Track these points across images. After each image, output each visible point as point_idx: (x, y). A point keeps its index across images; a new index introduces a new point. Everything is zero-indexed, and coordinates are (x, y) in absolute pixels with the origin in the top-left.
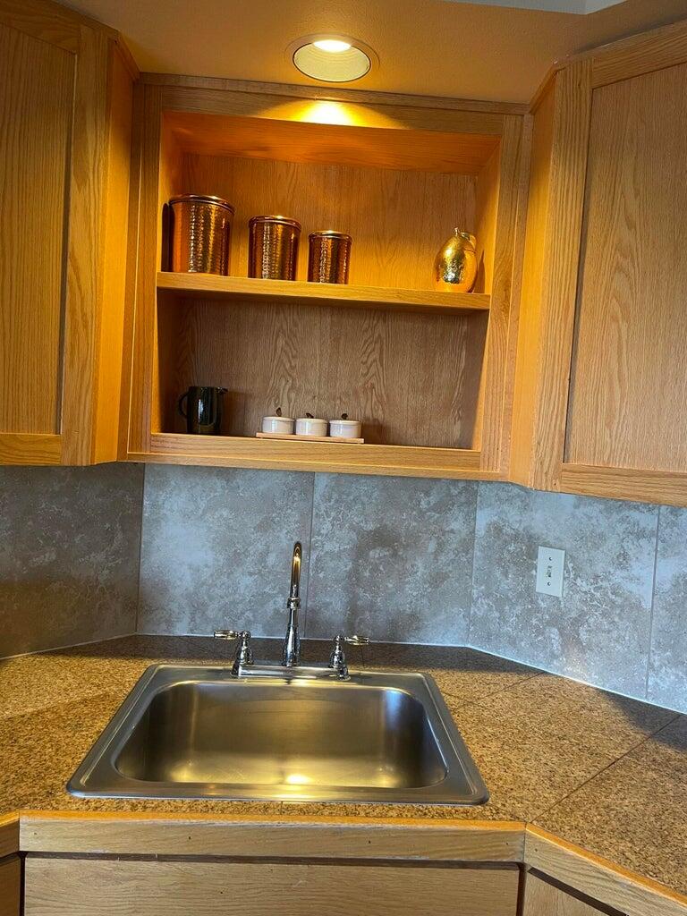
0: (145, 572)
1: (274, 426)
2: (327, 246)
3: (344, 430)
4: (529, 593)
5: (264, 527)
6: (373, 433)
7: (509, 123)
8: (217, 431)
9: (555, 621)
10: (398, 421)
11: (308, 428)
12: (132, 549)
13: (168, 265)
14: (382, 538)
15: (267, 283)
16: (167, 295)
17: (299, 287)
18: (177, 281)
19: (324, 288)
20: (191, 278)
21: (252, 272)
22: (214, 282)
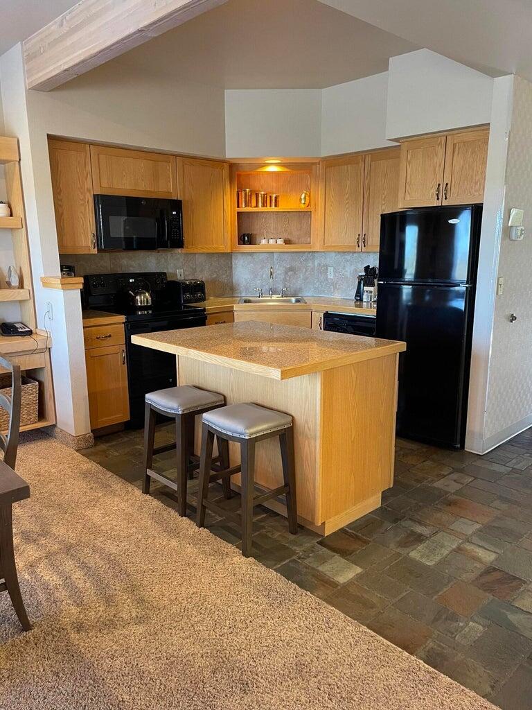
0: (234, 281)
1: (264, 242)
2: (273, 198)
3: (280, 242)
4: (327, 279)
5: (262, 268)
6: (287, 242)
7: (314, 166)
8: (250, 244)
9: (332, 284)
10: (293, 239)
11: (271, 242)
12: (231, 275)
13: (238, 207)
14: (291, 269)
15: (260, 208)
16: (239, 213)
17: (268, 209)
18: (240, 210)
19: (273, 209)
20: (244, 209)
21: (257, 206)
22: (248, 209)
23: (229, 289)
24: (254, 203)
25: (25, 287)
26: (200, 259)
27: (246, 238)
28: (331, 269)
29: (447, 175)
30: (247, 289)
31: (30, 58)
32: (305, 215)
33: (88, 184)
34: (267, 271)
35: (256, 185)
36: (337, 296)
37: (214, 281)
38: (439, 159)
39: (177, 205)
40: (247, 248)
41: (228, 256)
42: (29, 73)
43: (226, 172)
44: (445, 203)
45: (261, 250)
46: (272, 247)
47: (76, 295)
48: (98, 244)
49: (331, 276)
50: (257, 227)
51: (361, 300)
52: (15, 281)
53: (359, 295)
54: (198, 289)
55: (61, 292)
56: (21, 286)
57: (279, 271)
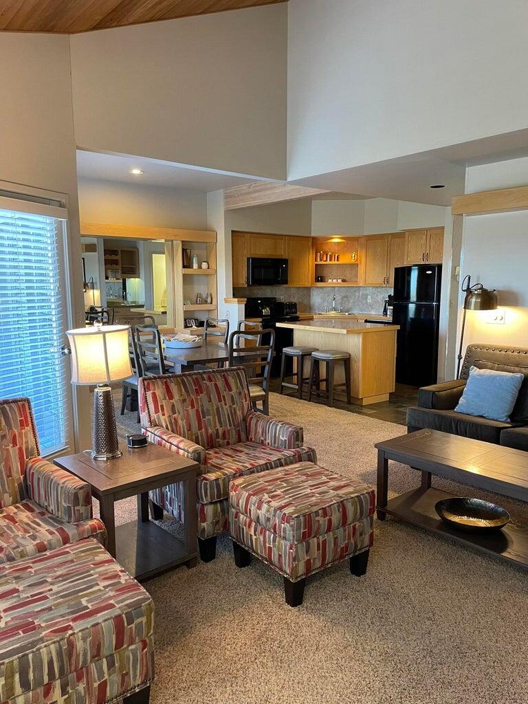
0: (311, 303)
1: (330, 281)
2: (336, 257)
3: (339, 281)
4: (367, 303)
5: (328, 295)
6: (344, 281)
7: (360, 239)
8: (322, 282)
9: (370, 305)
10: (347, 279)
11: (334, 281)
13: (316, 261)
14: (346, 297)
15: (328, 262)
16: (316, 265)
17: (333, 262)
18: (317, 263)
19: (336, 262)
20: (319, 262)
21: (326, 261)
22: (322, 263)
23: (309, 308)
24: (325, 259)
25: (213, 303)
26: (293, 291)
27: (320, 278)
28: (369, 297)
29: (428, 249)
30: (319, 308)
31: (227, 197)
32: (354, 266)
33: (245, 252)
34: (331, 297)
35: (326, 248)
36: (373, 313)
37: (300, 303)
38: (423, 241)
39: (285, 261)
40: (320, 284)
41: (308, 289)
42: (227, 203)
43: (310, 243)
44: (427, 263)
45: (329, 285)
46: (335, 283)
47: (243, 306)
48: (248, 282)
49: (369, 301)
50: (326, 273)
51: (386, 314)
52: (209, 301)
53: (385, 310)
54: (293, 306)
55: (237, 304)
56: (211, 303)
57: (338, 297)
